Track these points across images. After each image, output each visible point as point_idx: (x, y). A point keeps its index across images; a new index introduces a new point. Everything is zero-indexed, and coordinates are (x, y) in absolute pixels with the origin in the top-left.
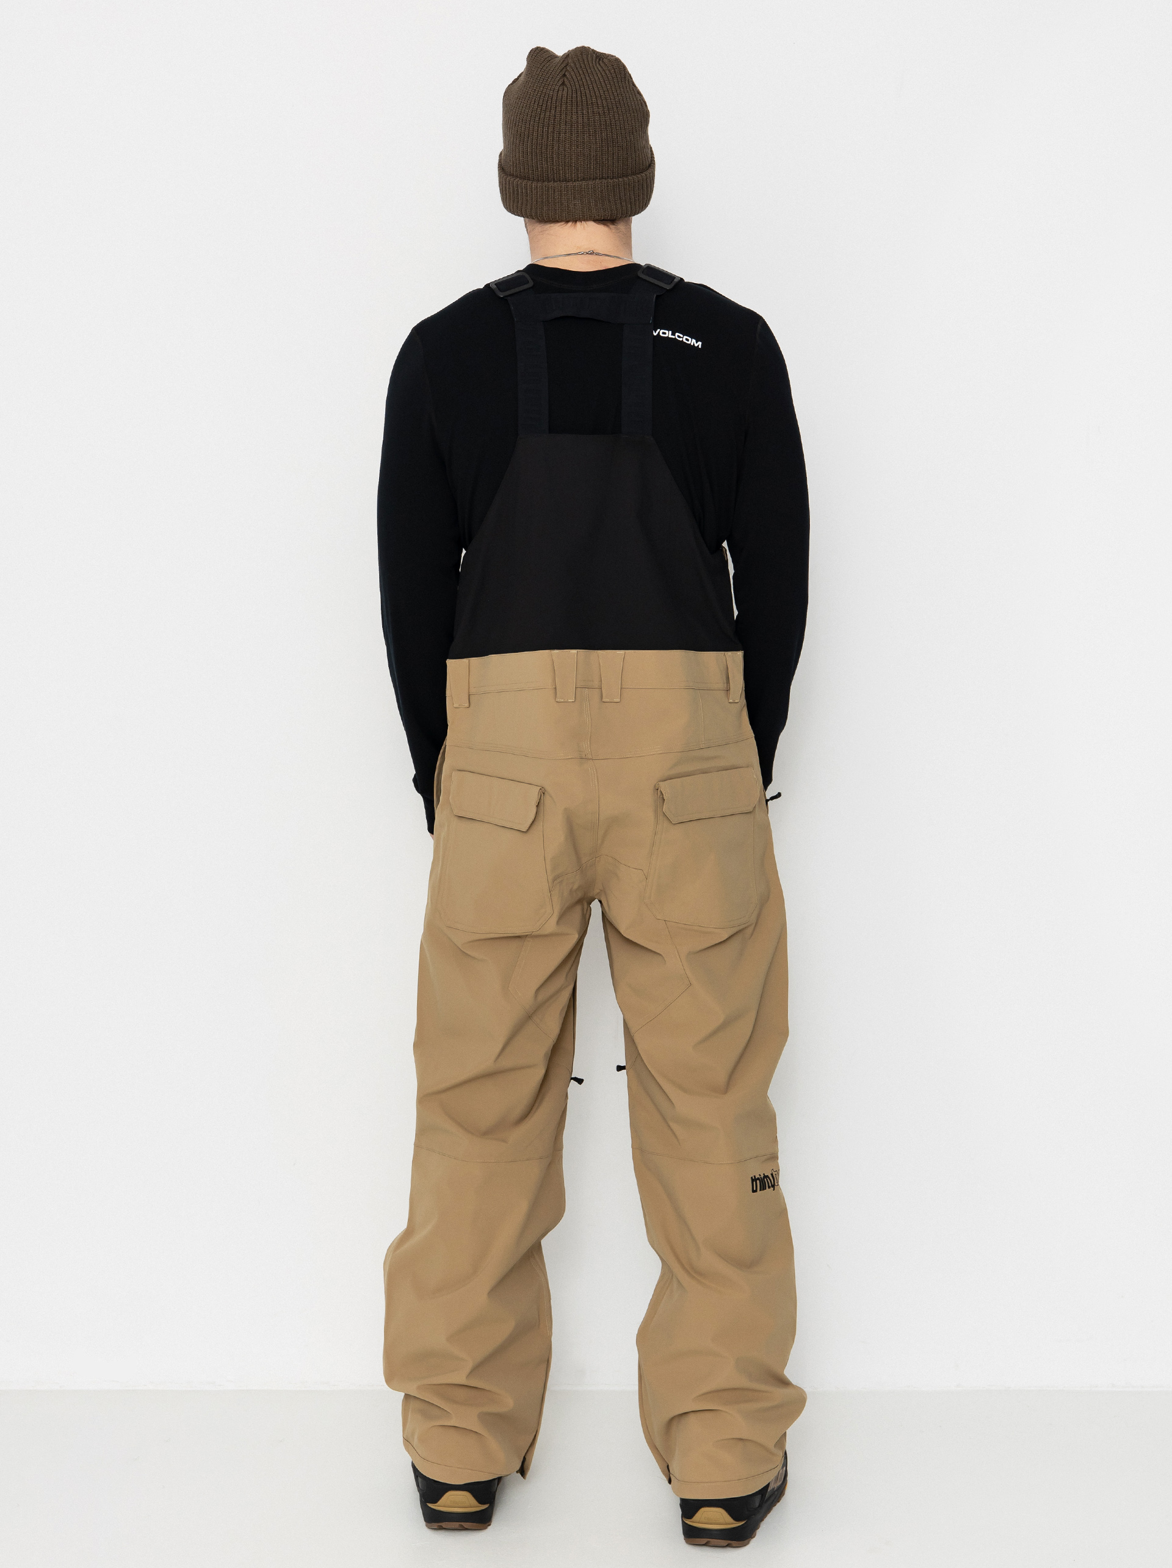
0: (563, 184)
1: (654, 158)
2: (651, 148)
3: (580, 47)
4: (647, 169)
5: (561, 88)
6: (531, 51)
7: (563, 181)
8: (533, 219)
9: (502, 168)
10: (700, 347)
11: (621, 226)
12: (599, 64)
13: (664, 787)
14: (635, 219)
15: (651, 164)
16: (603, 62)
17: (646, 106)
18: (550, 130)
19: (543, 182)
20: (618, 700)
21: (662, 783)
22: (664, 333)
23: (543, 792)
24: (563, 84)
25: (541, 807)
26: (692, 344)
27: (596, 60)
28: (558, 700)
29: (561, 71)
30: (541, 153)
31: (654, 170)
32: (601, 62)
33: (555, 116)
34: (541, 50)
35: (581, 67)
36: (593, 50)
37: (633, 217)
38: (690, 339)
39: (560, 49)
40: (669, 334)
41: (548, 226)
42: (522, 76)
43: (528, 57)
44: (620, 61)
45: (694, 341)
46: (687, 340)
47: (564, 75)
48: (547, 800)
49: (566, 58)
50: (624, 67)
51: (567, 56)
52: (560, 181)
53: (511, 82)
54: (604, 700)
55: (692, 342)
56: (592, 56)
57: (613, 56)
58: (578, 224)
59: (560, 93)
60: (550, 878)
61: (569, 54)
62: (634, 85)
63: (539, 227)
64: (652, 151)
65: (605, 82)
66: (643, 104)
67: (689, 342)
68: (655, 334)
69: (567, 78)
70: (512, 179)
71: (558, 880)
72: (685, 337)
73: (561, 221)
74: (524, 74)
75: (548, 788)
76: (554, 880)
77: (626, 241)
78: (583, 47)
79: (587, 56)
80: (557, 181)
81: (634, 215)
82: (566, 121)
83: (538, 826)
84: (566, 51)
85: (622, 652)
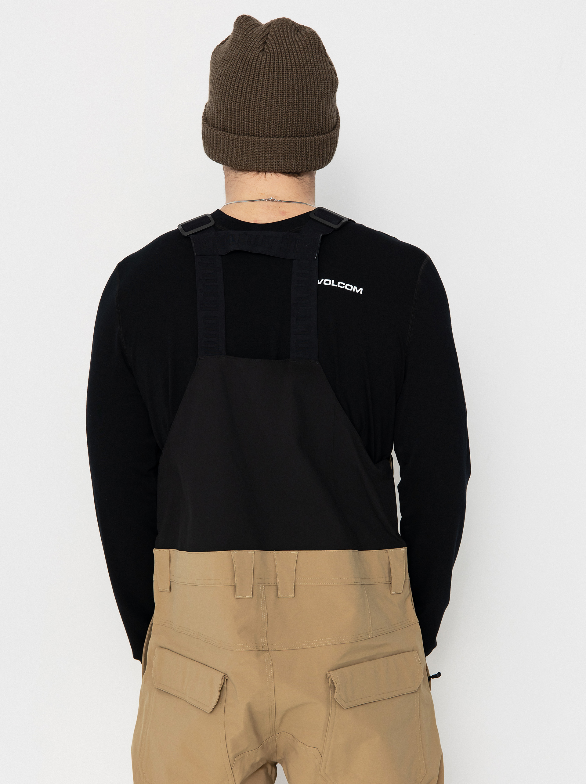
0: (257, 139)
1: (339, 120)
2: (337, 110)
3: (281, 19)
4: (332, 131)
5: (261, 55)
6: (238, 18)
7: (256, 136)
8: (228, 166)
9: (205, 119)
10: (361, 293)
11: (306, 178)
12: (297, 35)
13: (334, 675)
14: (319, 174)
15: (336, 126)
16: (300, 33)
17: (336, 75)
18: (248, 91)
19: (239, 135)
20: (292, 596)
21: (332, 672)
22: (327, 282)
23: (225, 679)
24: (263, 50)
25: (224, 692)
26: (354, 291)
27: (294, 31)
28: (237, 597)
29: (263, 38)
30: (239, 110)
31: (339, 131)
32: (298, 33)
33: (253, 78)
34: (247, 18)
35: (280, 36)
36: (293, 22)
37: (317, 171)
38: (352, 286)
39: (264, 19)
40: (331, 283)
41: (239, 174)
42: (228, 41)
43: (235, 23)
44: (316, 34)
45: (355, 288)
46: (349, 287)
47: (265, 43)
48: (230, 687)
49: (268, 27)
50: (319, 39)
51: (269, 25)
52: (253, 135)
53: (219, 43)
54: (279, 596)
55: (354, 289)
56: (291, 27)
57: (310, 29)
58: (268, 174)
59: (260, 58)
60: (231, 756)
61: (271, 24)
62: (326, 55)
63: (233, 174)
64: (338, 113)
65: (300, 51)
66: (333, 73)
67: (351, 290)
68: (319, 283)
69: (267, 45)
70: (212, 130)
71: (239, 757)
72: (347, 285)
73: (252, 171)
74: (231, 37)
75: (230, 675)
76: (235, 757)
77: (310, 190)
78: (284, 19)
79: (287, 26)
80: (251, 136)
81: (318, 170)
82: (263, 83)
83: (220, 709)
84: (269, 21)
85: (295, 552)
